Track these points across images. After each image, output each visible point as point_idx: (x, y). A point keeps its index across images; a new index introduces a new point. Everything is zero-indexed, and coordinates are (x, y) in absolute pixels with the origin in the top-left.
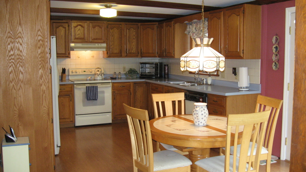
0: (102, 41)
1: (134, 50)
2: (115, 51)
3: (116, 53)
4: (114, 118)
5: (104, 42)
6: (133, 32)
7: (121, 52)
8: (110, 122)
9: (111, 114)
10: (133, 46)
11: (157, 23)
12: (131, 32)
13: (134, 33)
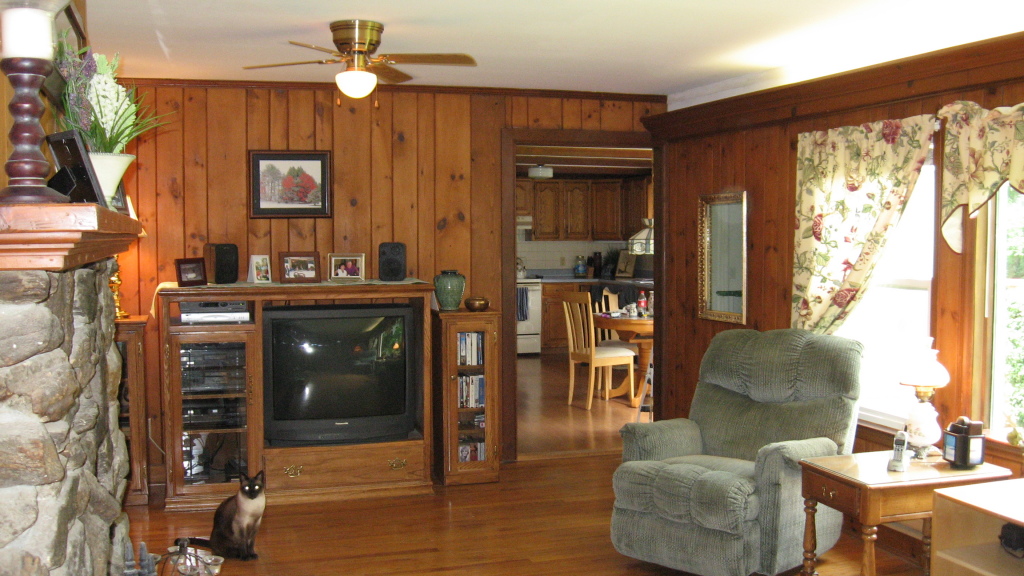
0: (525, 212)
1: (580, 228)
2: (547, 230)
3: (549, 233)
4: (545, 345)
5: (528, 214)
6: (579, 196)
7: (557, 231)
8: (538, 350)
9: (539, 337)
10: (578, 221)
11: (621, 180)
12: (576, 196)
13: (581, 198)
